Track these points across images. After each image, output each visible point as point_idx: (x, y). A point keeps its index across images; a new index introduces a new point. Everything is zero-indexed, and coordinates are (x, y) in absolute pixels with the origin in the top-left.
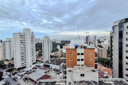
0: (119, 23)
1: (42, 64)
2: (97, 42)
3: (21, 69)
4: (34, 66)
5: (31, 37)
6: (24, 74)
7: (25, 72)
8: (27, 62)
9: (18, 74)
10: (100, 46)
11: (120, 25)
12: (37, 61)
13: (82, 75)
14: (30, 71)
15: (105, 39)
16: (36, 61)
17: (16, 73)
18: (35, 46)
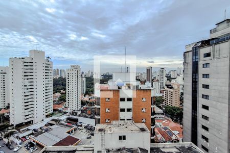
0: (193, 48)
1: (64, 117)
2: (165, 79)
3: (24, 125)
4: (49, 120)
5: (45, 65)
6: (28, 136)
7: (31, 132)
8: (35, 113)
9: (16, 135)
10: (169, 86)
11: (194, 51)
12: (55, 110)
13: (123, 138)
14: (40, 130)
15: (179, 73)
16: (52, 111)
17: (12, 133)
18: (52, 82)
